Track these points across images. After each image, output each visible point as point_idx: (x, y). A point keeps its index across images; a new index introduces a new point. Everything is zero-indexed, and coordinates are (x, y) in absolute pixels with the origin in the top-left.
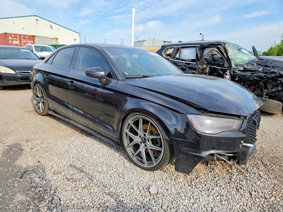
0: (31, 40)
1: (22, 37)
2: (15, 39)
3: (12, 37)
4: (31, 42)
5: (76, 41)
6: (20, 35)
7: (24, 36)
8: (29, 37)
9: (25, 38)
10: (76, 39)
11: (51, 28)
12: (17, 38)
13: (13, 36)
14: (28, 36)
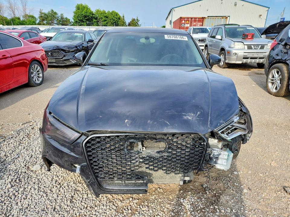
0: (200, 22)
1: (193, 19)
2: (187, 22)
3: (185, 21)
4: (200, 24)
5: (261, 18)
6: (192, 18)
7: (195, 18)
8: (200, 20)
9: (195, 21)
10: (261, 15)
11: (235, 5)
12: (189, 21)
13: (186, 19)
14: (199, 18)
